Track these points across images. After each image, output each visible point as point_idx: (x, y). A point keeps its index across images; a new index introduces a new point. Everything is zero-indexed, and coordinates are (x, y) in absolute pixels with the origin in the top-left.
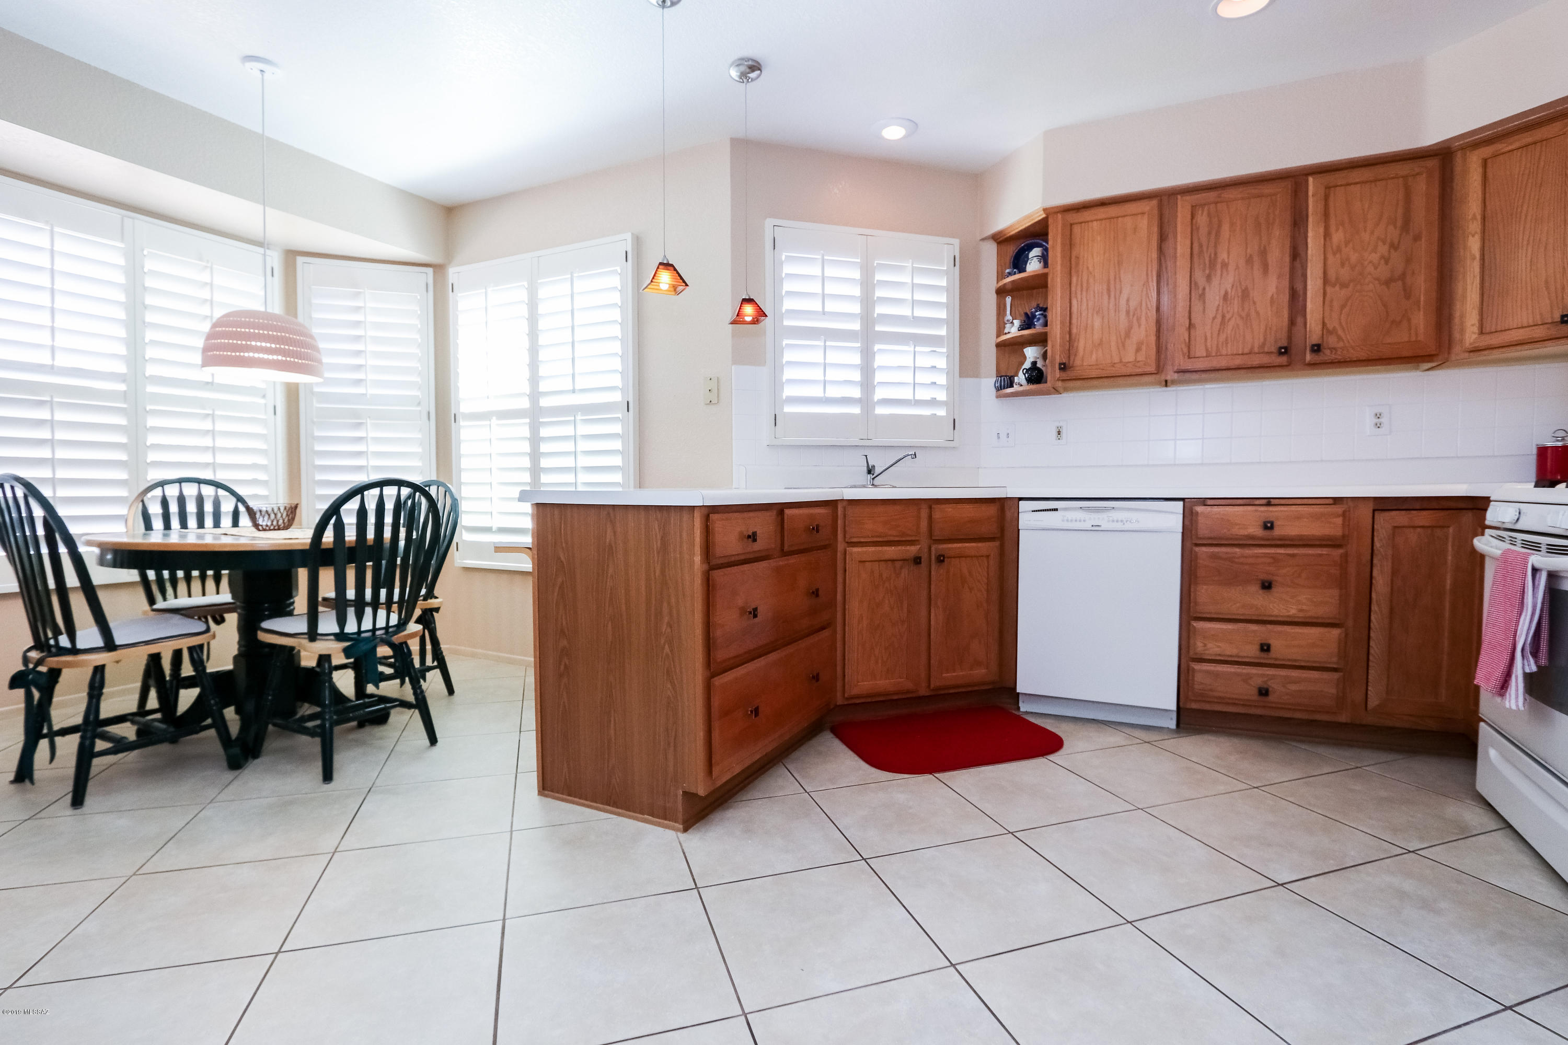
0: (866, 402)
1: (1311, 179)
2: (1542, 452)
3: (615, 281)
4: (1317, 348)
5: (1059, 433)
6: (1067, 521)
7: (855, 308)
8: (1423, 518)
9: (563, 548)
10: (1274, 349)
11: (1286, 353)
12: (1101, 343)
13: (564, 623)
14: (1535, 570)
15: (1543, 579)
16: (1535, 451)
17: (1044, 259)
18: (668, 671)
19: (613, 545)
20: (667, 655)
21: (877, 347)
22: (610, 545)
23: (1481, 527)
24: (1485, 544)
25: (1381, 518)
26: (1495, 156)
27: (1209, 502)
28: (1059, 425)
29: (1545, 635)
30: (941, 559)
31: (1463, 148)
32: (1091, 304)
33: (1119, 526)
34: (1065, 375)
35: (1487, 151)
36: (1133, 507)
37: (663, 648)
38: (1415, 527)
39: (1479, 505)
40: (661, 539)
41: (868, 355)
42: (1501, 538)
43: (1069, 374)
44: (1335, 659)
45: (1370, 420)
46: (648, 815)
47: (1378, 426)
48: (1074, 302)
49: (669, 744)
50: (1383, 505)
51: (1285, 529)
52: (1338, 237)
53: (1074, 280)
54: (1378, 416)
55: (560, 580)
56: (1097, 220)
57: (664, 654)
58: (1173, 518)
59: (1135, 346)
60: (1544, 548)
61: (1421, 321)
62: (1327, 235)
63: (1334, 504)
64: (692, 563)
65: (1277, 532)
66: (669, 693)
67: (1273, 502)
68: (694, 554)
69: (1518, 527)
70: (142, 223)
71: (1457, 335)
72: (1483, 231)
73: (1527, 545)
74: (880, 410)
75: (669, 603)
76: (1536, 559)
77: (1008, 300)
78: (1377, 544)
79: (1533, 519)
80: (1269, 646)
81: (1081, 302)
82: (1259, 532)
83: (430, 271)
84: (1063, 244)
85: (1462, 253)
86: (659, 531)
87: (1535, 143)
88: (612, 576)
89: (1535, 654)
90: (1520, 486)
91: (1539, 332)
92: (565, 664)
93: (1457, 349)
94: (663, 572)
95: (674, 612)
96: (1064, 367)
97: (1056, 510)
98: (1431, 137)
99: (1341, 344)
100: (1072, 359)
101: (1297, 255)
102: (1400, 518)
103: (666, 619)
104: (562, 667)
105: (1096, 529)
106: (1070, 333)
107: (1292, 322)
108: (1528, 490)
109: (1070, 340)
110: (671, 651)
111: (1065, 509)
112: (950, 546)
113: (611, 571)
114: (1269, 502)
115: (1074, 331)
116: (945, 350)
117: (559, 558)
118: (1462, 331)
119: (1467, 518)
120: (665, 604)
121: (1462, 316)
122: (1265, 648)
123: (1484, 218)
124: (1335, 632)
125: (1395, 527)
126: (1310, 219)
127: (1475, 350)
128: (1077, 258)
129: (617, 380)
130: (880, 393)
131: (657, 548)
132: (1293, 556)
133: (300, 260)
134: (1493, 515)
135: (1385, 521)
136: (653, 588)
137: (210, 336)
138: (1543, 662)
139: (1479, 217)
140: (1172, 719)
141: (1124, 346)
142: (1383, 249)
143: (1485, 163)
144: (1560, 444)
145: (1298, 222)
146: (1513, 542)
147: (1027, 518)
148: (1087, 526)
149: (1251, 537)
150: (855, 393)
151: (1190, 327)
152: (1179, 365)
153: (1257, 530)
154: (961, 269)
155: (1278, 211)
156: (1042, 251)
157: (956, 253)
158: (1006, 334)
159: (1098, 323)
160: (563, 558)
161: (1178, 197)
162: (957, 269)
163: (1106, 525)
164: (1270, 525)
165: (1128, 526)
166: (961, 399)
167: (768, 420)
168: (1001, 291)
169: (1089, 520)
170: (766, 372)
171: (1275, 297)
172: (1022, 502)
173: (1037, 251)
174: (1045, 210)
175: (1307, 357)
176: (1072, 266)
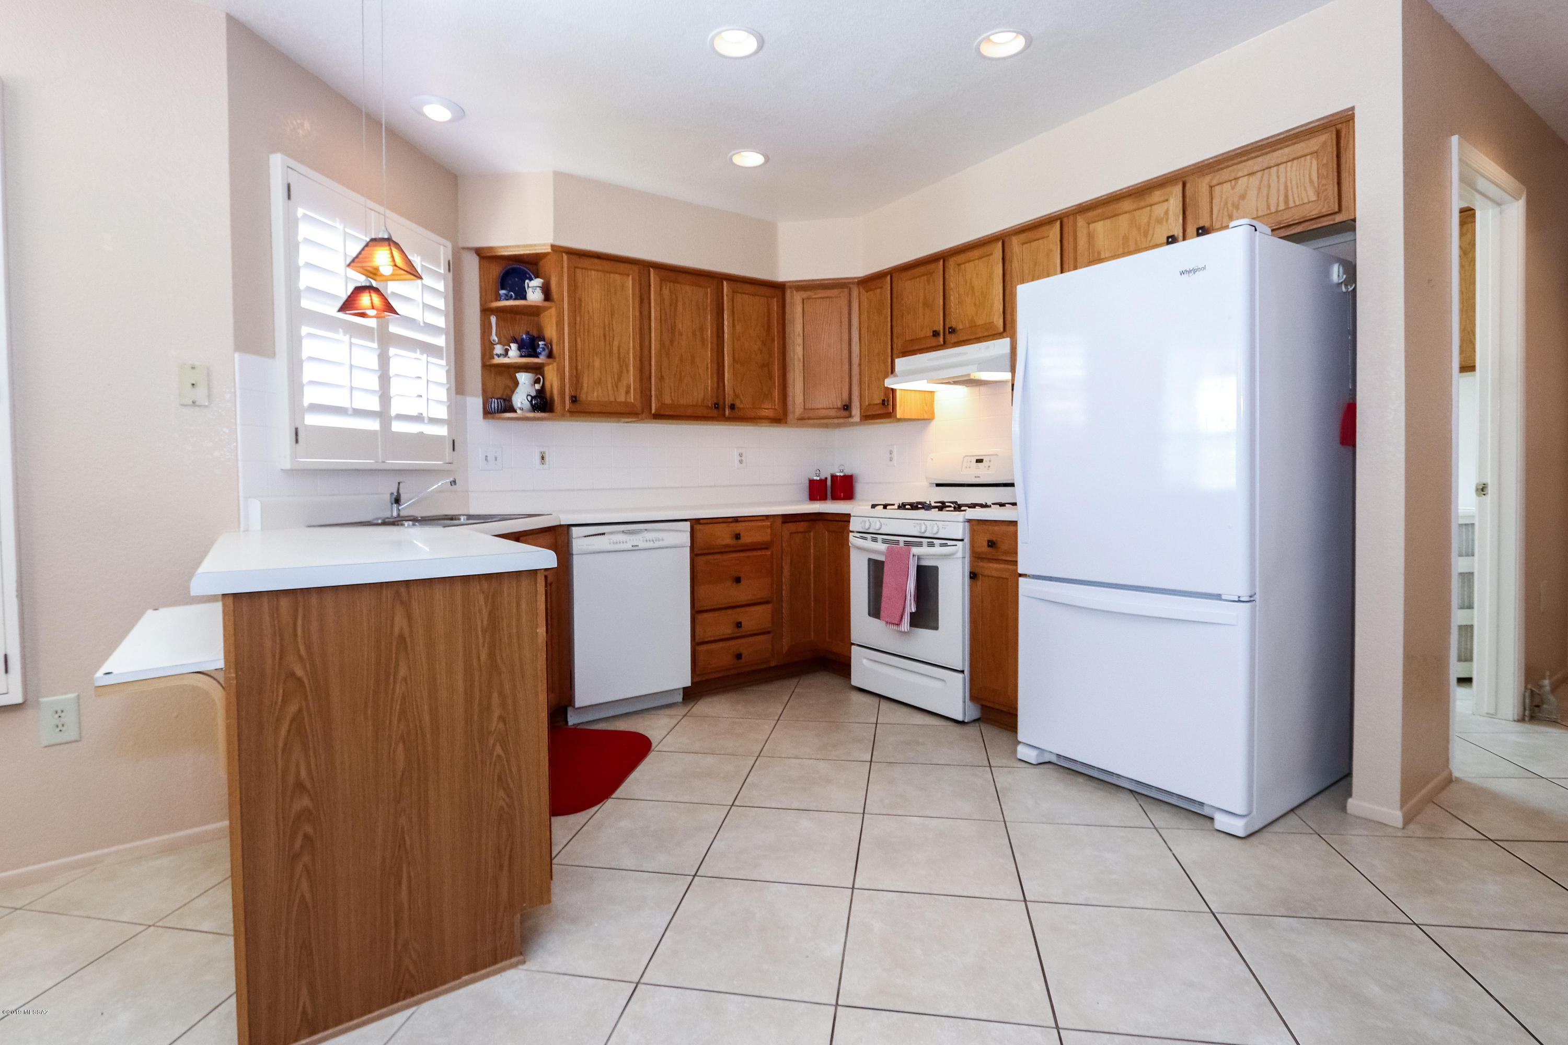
0: (383, 415)
1: (725, 283)
4: (732, 407)
5: (543, 458)
6: (613, 543)
8: (802, 526)
9: (300, 657)
10: (709, 404)
11: (716, 408)
12: (600, 382)
13: (303, 773)
14: (913, 556)
15: (915, 560)
17: (547, 291)
18: (500, 778)
19: (407, 635)
20: (499, 756)
21: (392, 350)
22: (402, 638)
25: (784, 528)
26: (809, 298)
27: (702, 521)
28: (542, 450)
31: (791, 288)
32: (591, 345)
33: (650, 545)
34: (574, 407)
35: (804, 296)
36: (666, 528)
37: (493, 750)
38: (798, 532)
40: (490, 614)
41: (384, 359)
43: (579, 407)
44: (770, 625)
45: (737, 457)
46: (467, 974)
47: (741, 462)
49: (501, 866)
50: (785, 519)
51: (746, 539)
52: (739, 328)
53: (580, 321)
54: (741, 455)
55: (293, 708)
56: (594, 270)
57: (494, 758)
58: (682, 536)
59: (625, 389)
61: (775, 395)
62: (734, 326)
63: (767, 519)
64: (535, 636)
65: (742, 541)
66: (502, 803)
67: (739, 519)
68: (537, 624)
69: (882, 531)
71: (790, 407)
72: (803, 344)
74: (398, 427)
75: (501, 693)
77: (493, 319)
78: (784, 546)
80: (740, 623)
81: (584, 341)
82: (732, 542)
84: (569, 285)
85: (792, 355)
86: (486, 603)
87: (827, 298)
88: (405, 679)
91: (833, 413)
92: (306, 837)
93: (790, 416)
94: (492, 655)
95: (509, 701)
96: (573, 401)
97: (603, 534)
99: (743, 406)
100: (578, 391)
101: (719, 334)
102: (792, 527)
103: (497, 712)
104: (298, 843)
105: (635, 549)
106: (576, 368)
107: (718, 385)
109: (577, 377)
110: (505, 750)
111: (611, 533)
113: (403, 671)
114: (736, 520)
115: (579, 367)
116: (443, 362)
117: (292, 674)
118: (793, 405)
119: (819, 527)
120: (495, 695)
121: (794, 397)
122: (739, 625)
123: (804, 336)
124: (769, 606)
125: (791, 533)
126: (725, 313)
127: (801, 419)
128: (580, 300)
130: (397, 407)
131: (482, 627)
132: (748, 557)
135: (786, 530)
136: (477, 678)
139: (802, 335)
140: (680, 694)
141: (617, 387)
142: (759, 343)
143: (804, 301)
144: (818, 478)
145: (719, 312)
147: (578, 542)
148: (628, 546)
149: (727, 546)
150: (374, 404)
151: (661, 379)
152: (656, 409)
153: (728, 540)
154: (453, 275)
155: (709, 301)
156: (543, 284)
157: (450, 258)
158: (499, 356)
159: (597, 363)
160: (299, 672)
161: (651, 270)
162: (450, 276)
163: (642, 545)
164: (737, 537)
165: (657, 544)
166: (456, 418)
167: (288, 436)
168: (486, 311)
169: (629, 541)
170: (280, 365)
171: (709, 365)
172: (574, 529)
173: (537, 282)
174: (553, 247)
175: (727, 413)
176: (576, 307)
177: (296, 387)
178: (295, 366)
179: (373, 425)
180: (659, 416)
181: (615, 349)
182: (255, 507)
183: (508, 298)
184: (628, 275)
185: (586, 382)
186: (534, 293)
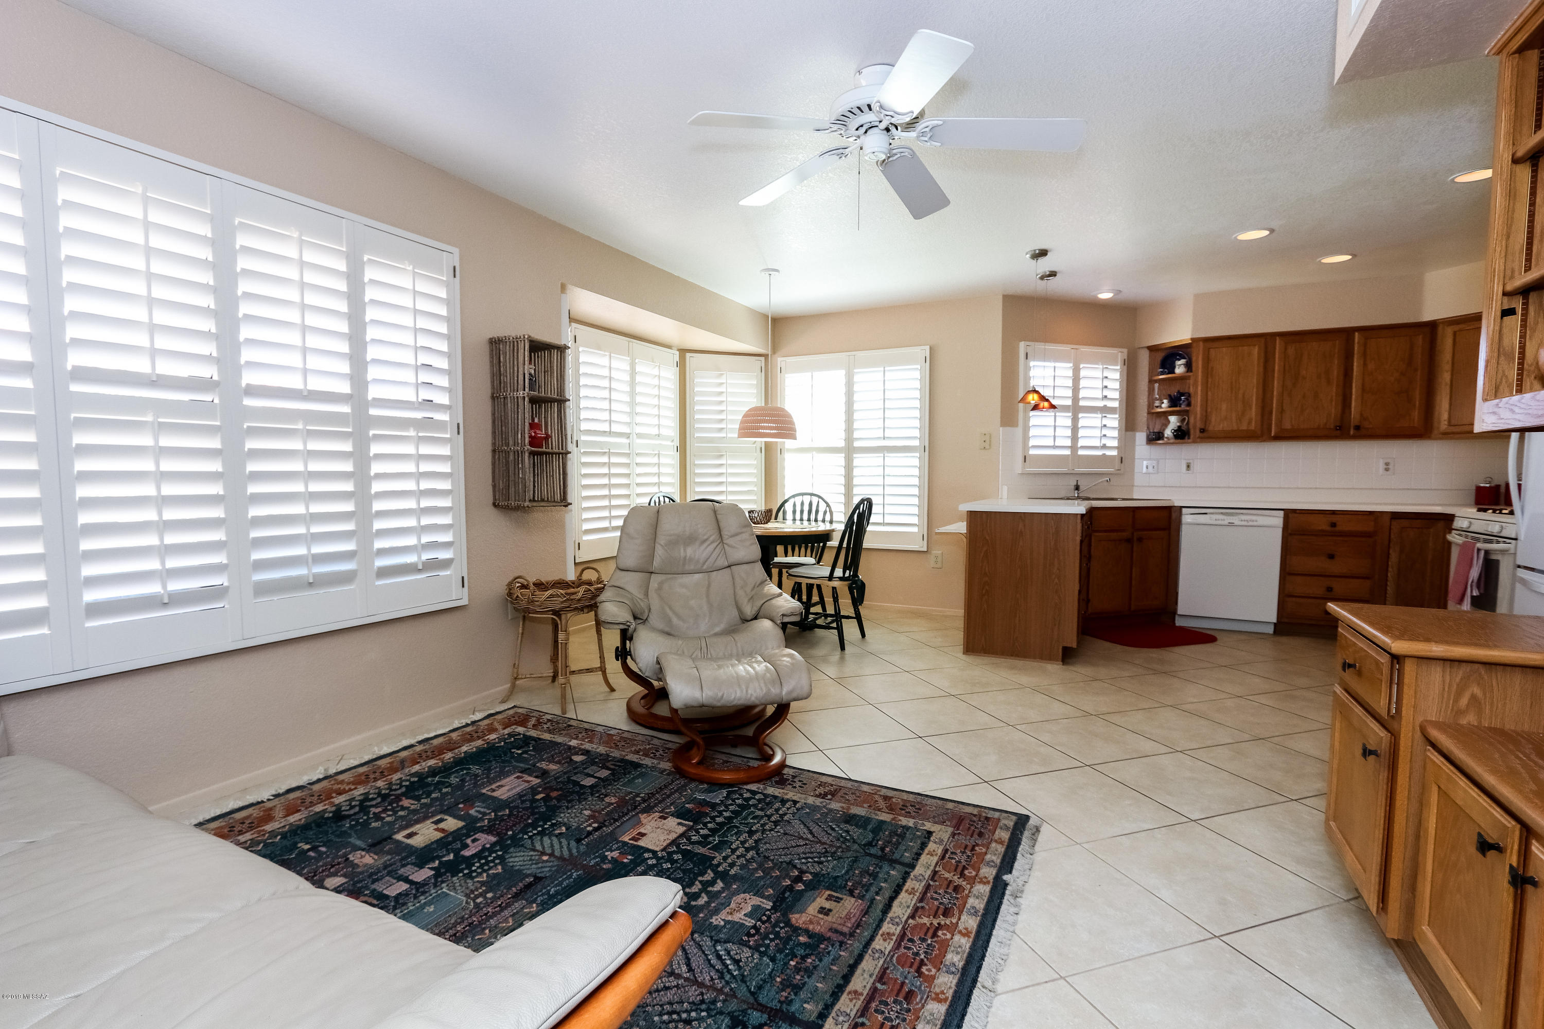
0: (1073, 447)
1: (1357, 334)
2: (1479, 489)
3: (917, 374)
4: (1357, 428)
5: (1188, 466)
6: (1215, 520)
7: (1069, 393)
8: (1418, 524)
10: (1332, 427)
11: (1340, 429)
12: (1226, 419)
14: (1479, 550)
15: (1482, 554)
16: (1474, 488)
17: (1189, 366)
21: (1080, 415)
23: (1450, 530)
24: (1453, 537)
25: (1394, 523)
26: (1460, 330)
27: (1299, 512)
28: (1189, 461)
29: (1483, 579)
30: (1140, 540)
31: (1443, 323)
32: (1221, 396)
33: (1243, 523)
34: (1202, 435)
35: (1456, 328)
36: (1260, 514)
38: (1413, 528)
39: (1450, 518)
41: (1075, 420)
42: (1460, 535)
43: (1205, 434)
44: (1369, 595)
45: (1382, 466)
47: (1387, 470)
48: (1209, 393)
50: (1396, 516)
51: (1343, 528)
52: (1371, 366)
53: (1210, 380)
54: (1387, 464)
55: (985, 549)
56: (1225, 347)
58: (1278, 521)
59: (1247, 422)
60: (1482, 540)
61: (1416, 415)
62: (1365, 364)
63: (1369, 514)
67: (1336, 512)
69: (1470, 530)
70: (636, 344)
71: (1435, 424)
72: (1453, 370)
73: (1473, 538)
74: (1081, 452)
76: (1479, 545)
77: (1156, 386)
78: (1392, 536)
79: (1477, 526)
81: (1214, 393)
82: (1328, 528)
83: (763, 359)
84: (1203, 359)
85: (1440, 381)
86: (1054, 525)
89: (1478, 587)
90: (1470, 510)
93: (1435, 432)
94: (1055, 544)
96: (1203, 431)
97: (1206, 514)
98: (1427, 317)
99: (1371, 426)
100: (1208, 426)
101: (1347, 373)
102: (1405, 523)
105: (1231, 524)
106: (1206, 411)
107: (1343, 412)
108: (1472, 511)
109: (1206, 416)
111: (1212, 513)
112: (1145, 532)
114: (1333, 512)
115: (1209, 410)
116: (1117, 416)
118: (1439, 422)
119: (1441, 525)
121: (1439, 415)
122: (1329, 589)
123: (1453, 364)
124: (1368, 582)
125: (1402, 528)
126: (1356, 356)
127: (1445, 433)
128: (1212, 368)
129: (917, 433)
130: (1081, 443)
132: (1346, 541)
133: (688, 355)
134: (1458, 523)
135: (1396, 525)
136: (1049, 552)
137: (742, 422)
138: (1482, 591)
139: (1450, 362)
141: (1240, 421)
142: (1397, 375)
143: (1455, 334)
144: (1488, 485)
145: (1348, 357)
146: (1466, 537)
147: (1187, 518)
148: (1226, 522)
149: (1323, 531)
150: (1068, 443)
151: (1282, 411)
152: (1275, 433)
153: (1326, 527)
154: (1128, 367)
155: (1337, 351)
156: (1187, 362)
157: (1126, 358)
158: (1157, 407)
159: (1224, 406)
160: (987, 538)
161: (1278, 338)
162: (1125, 367)
163: (1237, 522)
164: (1334, 525)
165: (1251, 523)
166: (1126, 445)
167: (1021, 459)
168: (1151, 382)
169: (1227, 520)
170: (1019, 431)
171: (1334, 398)
172: (1184, 509)
173: (1183, 361)
174: (1192, 339)
175: (1352, 432)
176: (1208, 371)
177: (1026, 438)
178: (1026, 429)
179: (1067, 452)
180: (1279, 438)
181: (1240, 396)
182: (1005, 488)
183: (1162, 373)
184: (1255, 345)
185: (1213, 418)
186: (1180, 368)
